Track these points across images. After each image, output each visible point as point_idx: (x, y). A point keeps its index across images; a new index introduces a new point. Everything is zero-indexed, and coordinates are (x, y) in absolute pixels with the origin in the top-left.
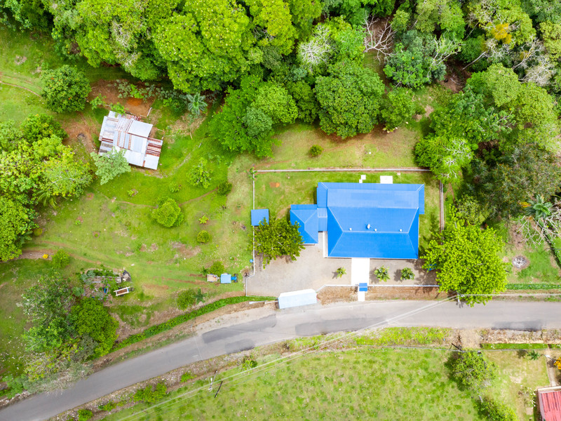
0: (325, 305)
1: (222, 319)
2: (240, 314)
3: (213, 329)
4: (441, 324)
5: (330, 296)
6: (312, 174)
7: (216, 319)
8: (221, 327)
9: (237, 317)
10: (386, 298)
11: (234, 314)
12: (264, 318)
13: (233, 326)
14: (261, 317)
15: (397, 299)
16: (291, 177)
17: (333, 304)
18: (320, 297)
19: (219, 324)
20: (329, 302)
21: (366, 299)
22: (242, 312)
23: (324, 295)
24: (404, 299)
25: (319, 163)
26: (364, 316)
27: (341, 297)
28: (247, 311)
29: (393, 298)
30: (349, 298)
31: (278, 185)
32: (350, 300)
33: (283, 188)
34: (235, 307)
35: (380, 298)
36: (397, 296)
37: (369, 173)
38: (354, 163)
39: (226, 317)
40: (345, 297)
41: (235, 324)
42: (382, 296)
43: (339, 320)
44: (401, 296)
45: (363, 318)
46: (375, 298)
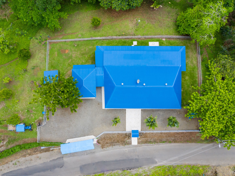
0: (105, 149)
1: (19, 162)
2: (33, 157)
3: (11, 170)
4: (201, 162)
5: (108, 141)
6: (95, 42)
7: (14, 162)
8: (17, 168)
9: (31, 160)
10: (155, 142)
11: (28, 158)
12: (54, 160)
13: (28, 167)
14: (51, 159)
15: (164, 142)
16: (78, 45)
17: (111, 147)
18: (100, 141)
19: (16, 166)
20: (108, 146)
21: (139, 143)
22: (34, 156)
23: (103, 140)
24: (170, 142)
25: (100, 34)
26: (137, 157)
27: (118, 141)
28: (39, 155)
29: (161, 141)
30: (124, 142)
31: (67, 51)
32: (125, 144)
33: (71, 53)
34: (29, 151)
35: (150, 142)
36: (164, 139)
37: (140, 40)
38: (128, 33)
39: (22, 159)
40: (121, 141)
41: (29, 165)
42: (152, 140)
43: (116, 161)
44: (167, 140)
45: (136, 159)
46: (146, 142)
